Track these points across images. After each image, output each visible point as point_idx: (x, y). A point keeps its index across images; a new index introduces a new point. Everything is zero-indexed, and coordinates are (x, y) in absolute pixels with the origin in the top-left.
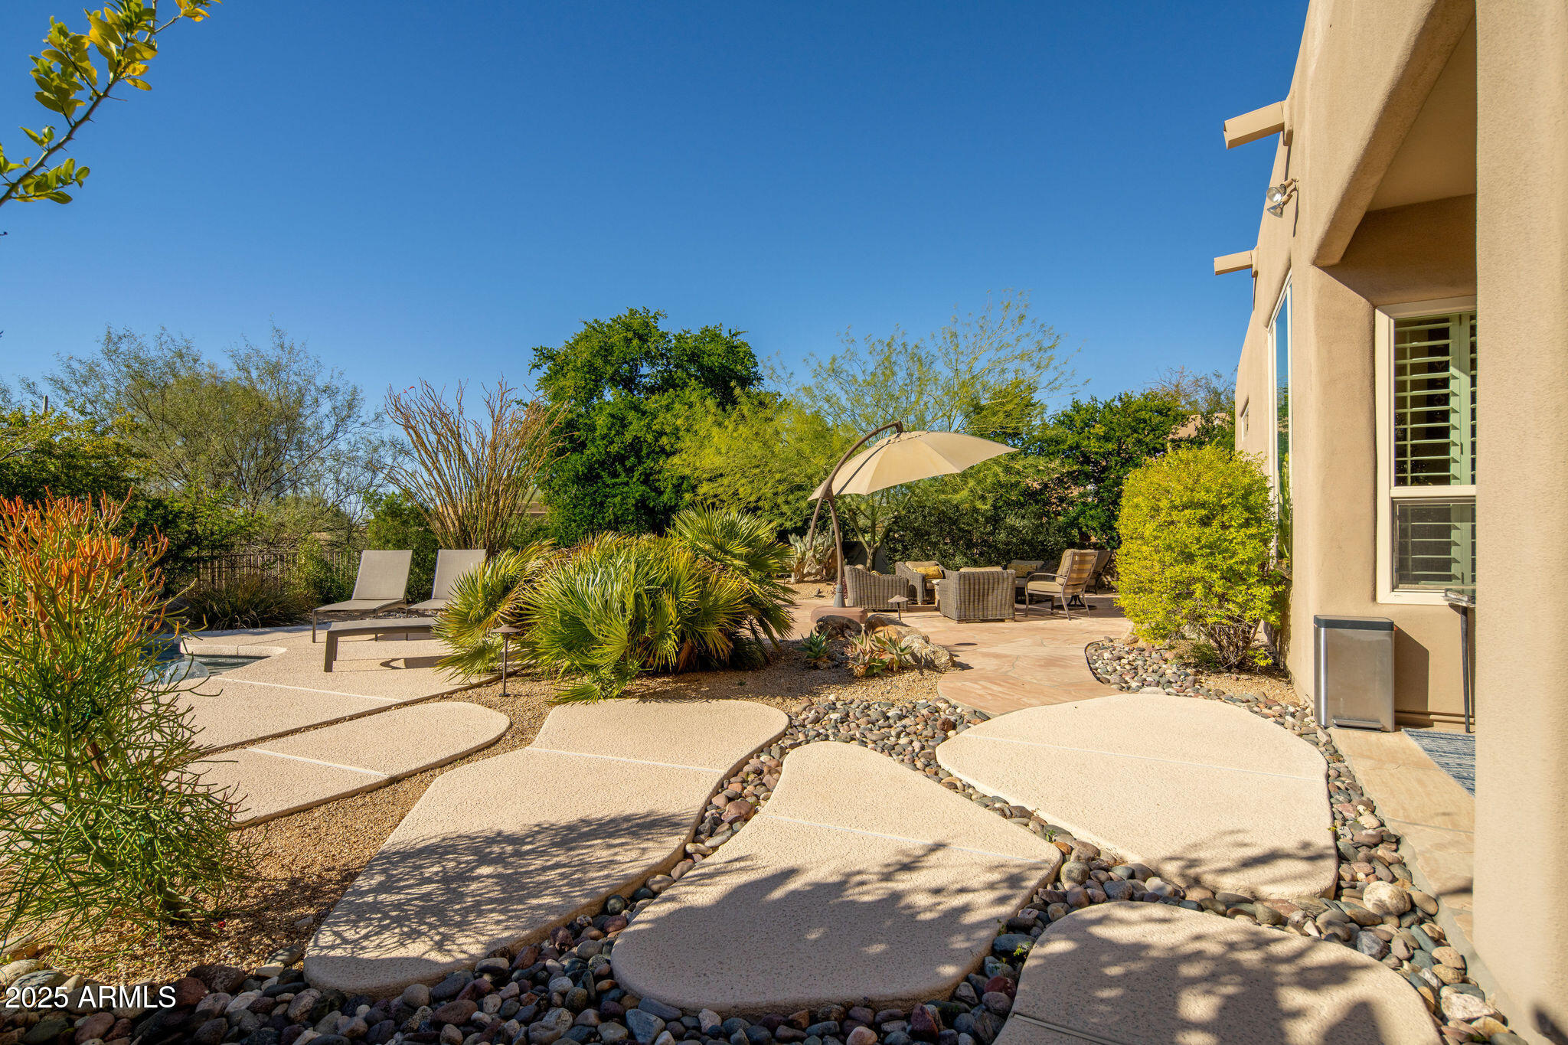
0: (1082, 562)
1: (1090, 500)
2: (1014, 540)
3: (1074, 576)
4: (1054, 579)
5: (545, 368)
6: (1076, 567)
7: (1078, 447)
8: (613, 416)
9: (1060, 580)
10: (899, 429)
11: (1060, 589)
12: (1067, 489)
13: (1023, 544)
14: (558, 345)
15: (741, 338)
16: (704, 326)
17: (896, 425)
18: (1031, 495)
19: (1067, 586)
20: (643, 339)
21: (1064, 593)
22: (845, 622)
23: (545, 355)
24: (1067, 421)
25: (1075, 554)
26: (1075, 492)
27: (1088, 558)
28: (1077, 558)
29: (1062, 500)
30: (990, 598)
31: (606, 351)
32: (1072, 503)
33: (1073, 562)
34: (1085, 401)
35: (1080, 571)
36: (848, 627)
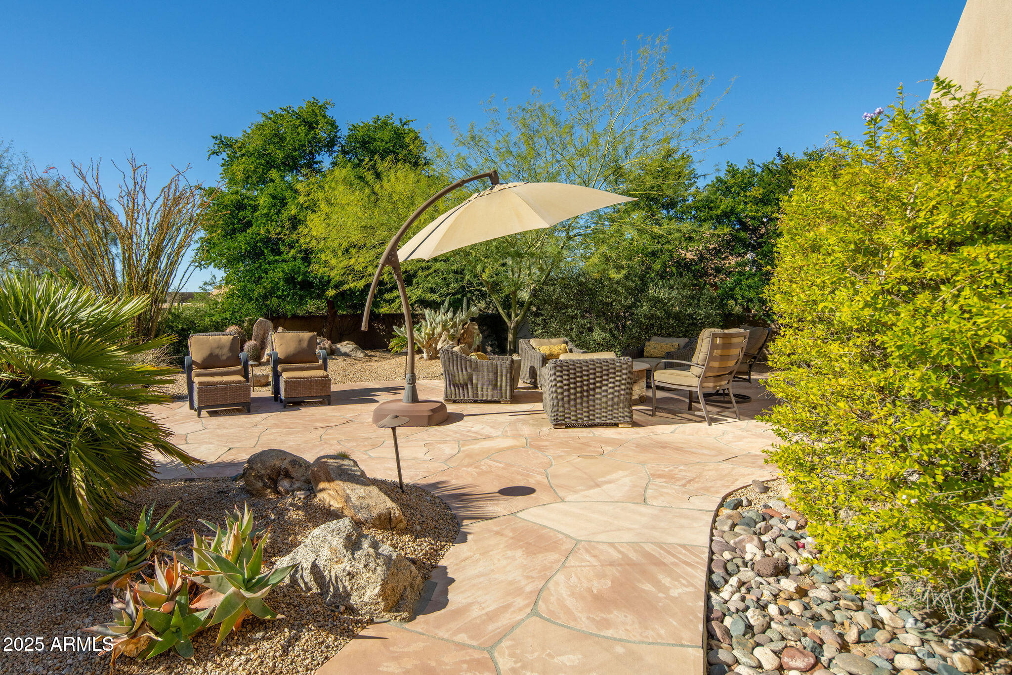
0: (727, 345)
1: (747, 269)
2: (658, 313)
3: (716, 364)
4: (687, 368)
5: (224, 155)
6: (717, 353)
7: (732, 212)
8: (274, 197)
9: (696, 370)
10: (494, 179)
11: (696, 382)
12: (724, 259)
13: (668, 318)
14: (237, 135)
15: (412, 126)
16: (375, 116)
17: (489, 175)
18: (683, 266)
19: (704, 378)
20: (311, 126)
21: (701, 387)
22: (285, 464)
23: (225, 144)
24: (724, 188)
25: (715, 336)
26: (732, 261)
27: (735, 340)
28: (718, 341)
29: (718, 270)
30: (598, 394)
31: (279, 139)
32: (729, 274)
33: (713, 346)
34: (741, 166)
35: (723, 358)
36: (288, 475)
